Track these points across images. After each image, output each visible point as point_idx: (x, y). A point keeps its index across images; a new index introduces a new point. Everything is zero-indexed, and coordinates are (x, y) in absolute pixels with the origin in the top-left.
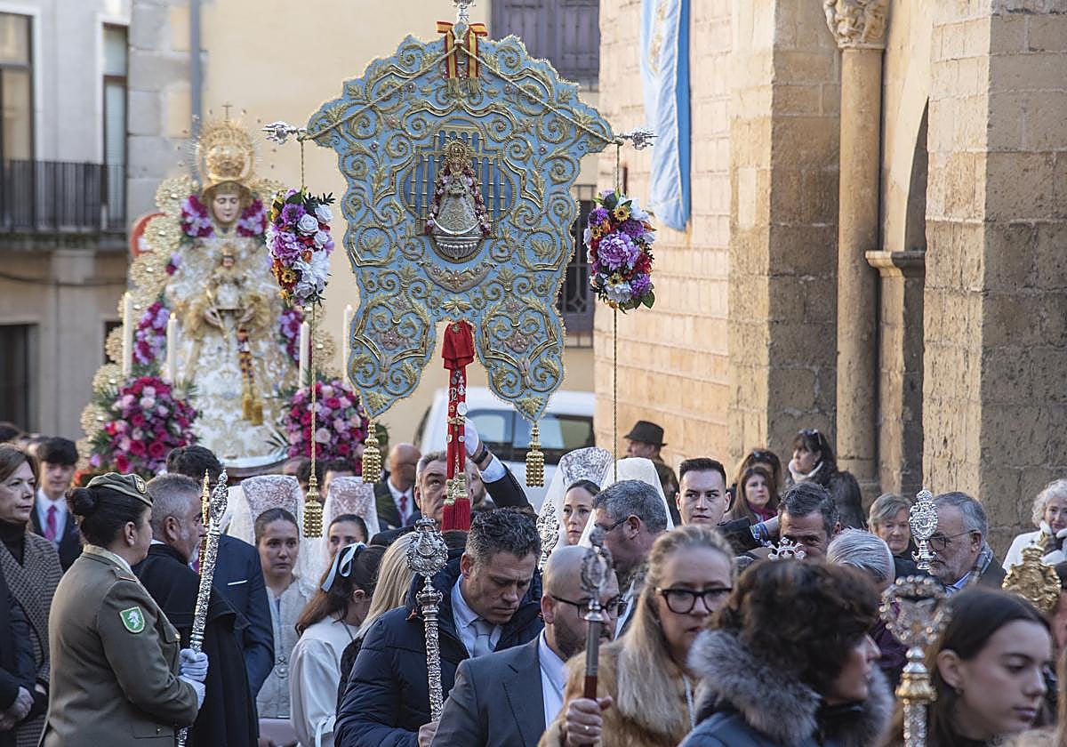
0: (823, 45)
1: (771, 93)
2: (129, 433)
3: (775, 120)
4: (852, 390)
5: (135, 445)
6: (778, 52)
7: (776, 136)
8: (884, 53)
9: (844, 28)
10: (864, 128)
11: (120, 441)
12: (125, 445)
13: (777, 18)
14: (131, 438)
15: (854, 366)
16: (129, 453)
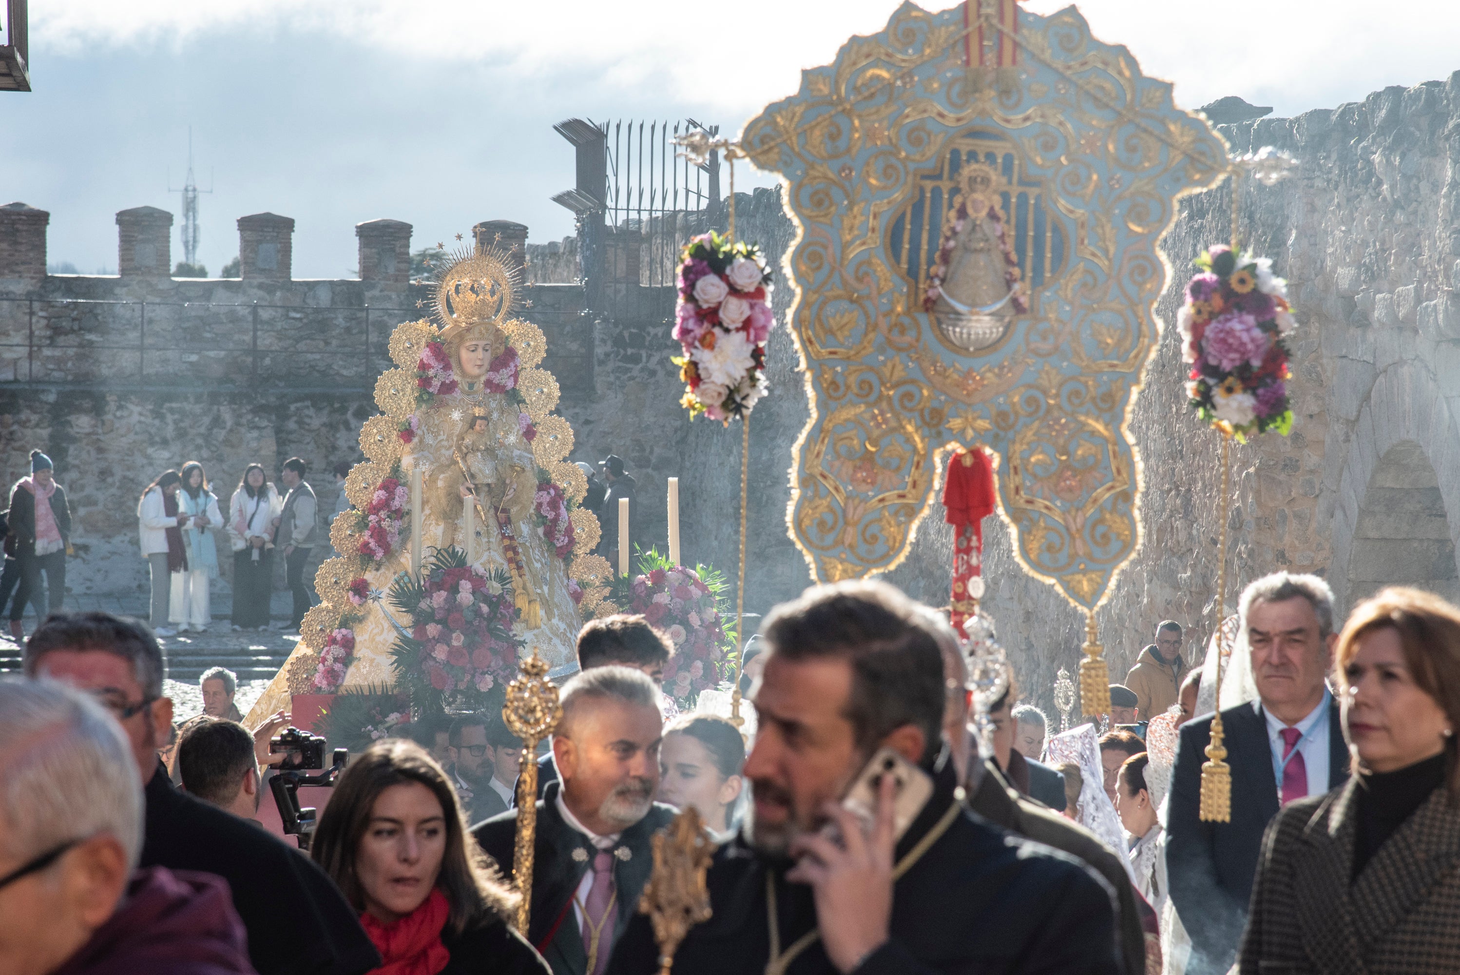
5: (455, 653)
12: (441, 654)
14: (448, 644)
16: (446, 663)
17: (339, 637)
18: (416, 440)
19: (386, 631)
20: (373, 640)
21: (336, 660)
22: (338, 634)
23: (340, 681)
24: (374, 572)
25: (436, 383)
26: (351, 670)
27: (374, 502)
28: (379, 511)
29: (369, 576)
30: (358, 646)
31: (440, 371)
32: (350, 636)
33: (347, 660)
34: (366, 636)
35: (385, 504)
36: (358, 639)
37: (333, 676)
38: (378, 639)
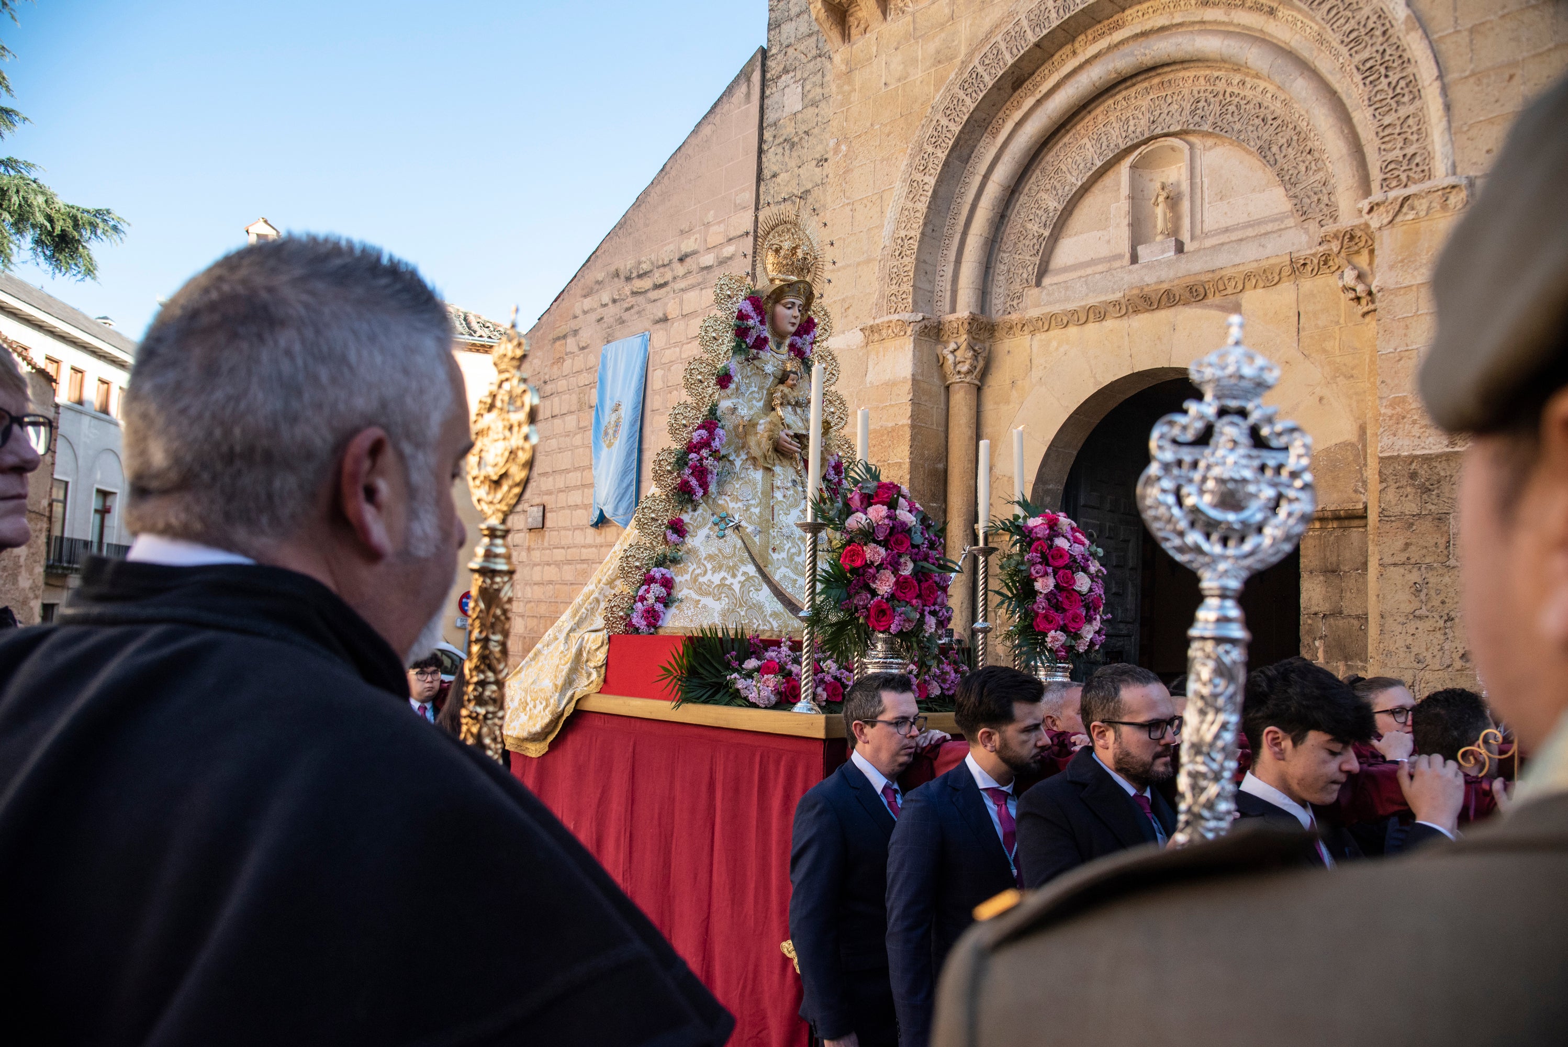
0: (936, 380)
1: (909, 409)
2: (894, 565)
3: (913, 427)
4: (963, 622)
5: (901, 583)
6: (915, 381)
7: (913, 438)
8: (979, 389)
9: (964, 368)
10: (972, 437)
11: (874, 578)
12: (885, 585)
13: (914, 355)
14: (895, 572)
15: (965, 606)
16: (893, 597)
17: (658, 576)
18: (732, 386)
19: (709, 572)
20: (695, 580)
21: (658, 599)
22: (657, 572)
23: (660, 623)
24: (691, 513)
25: (754, 334)
26: (673, 610)
27: (694, 441)
28: (699, 450)
29: (686, 518)
30: (677, 587)
31: (758, 324)
32: (668, 576)
33: (667, 601)
34: (687, 577)
35: (705, 444)
36: (678, 579)
37: (652, 617)
38: (701, 579)
